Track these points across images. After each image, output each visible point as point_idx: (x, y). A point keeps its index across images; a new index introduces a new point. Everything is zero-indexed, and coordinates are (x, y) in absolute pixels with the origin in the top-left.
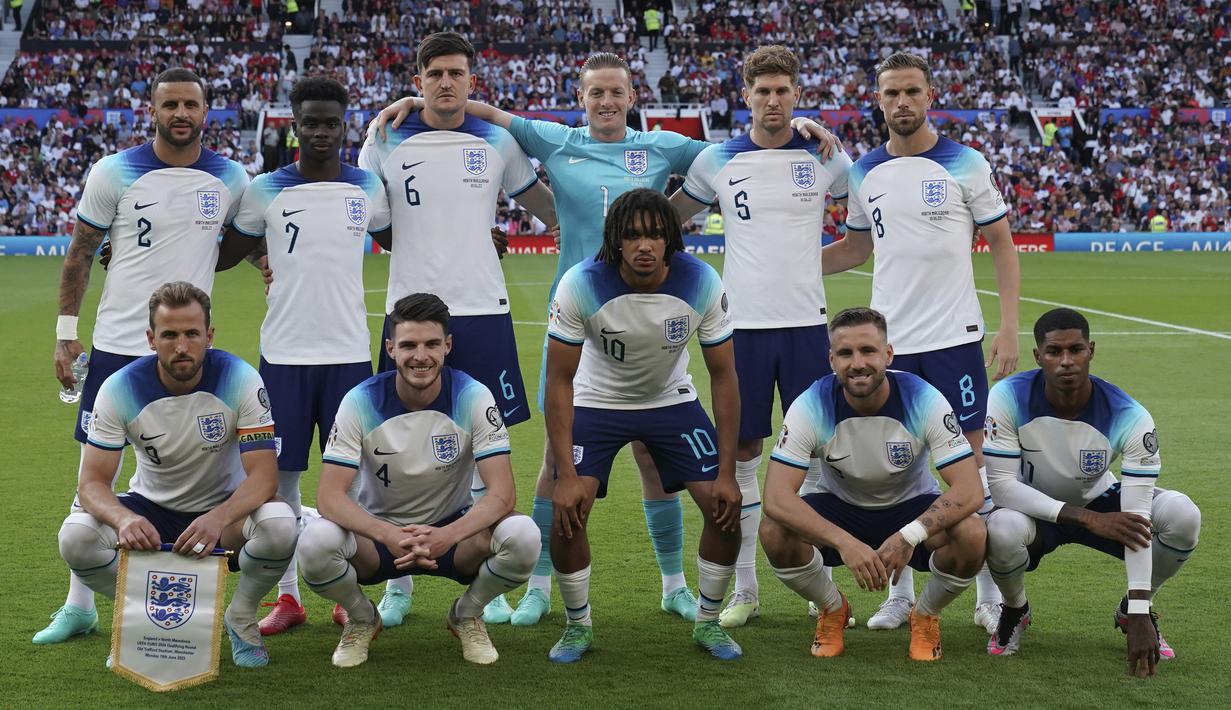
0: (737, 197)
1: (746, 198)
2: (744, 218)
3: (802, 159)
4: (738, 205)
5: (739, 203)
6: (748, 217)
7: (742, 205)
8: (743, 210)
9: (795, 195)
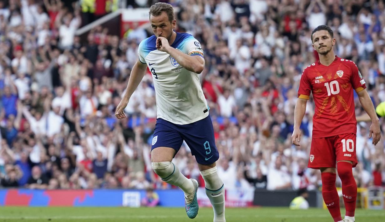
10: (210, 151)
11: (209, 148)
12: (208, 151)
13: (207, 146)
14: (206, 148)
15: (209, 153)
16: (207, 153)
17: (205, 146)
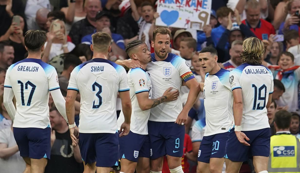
10: (179, 146)
11: (179, 144)
12: (177, 146)
13: (178, 142)
14: (176, 143)
15: (178, 148)
16: (176, 147)
17: (176, 141)
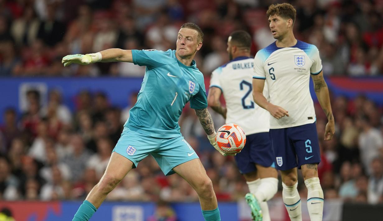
0: (270, 70)
1: (273, 71)
2: (273, 79)
3: (299, 54)
4: (271, 74)
5: (271, 73)
6: (274, 79)
7: (272, 74)
8: (272, 75)
9: (295, 69)
